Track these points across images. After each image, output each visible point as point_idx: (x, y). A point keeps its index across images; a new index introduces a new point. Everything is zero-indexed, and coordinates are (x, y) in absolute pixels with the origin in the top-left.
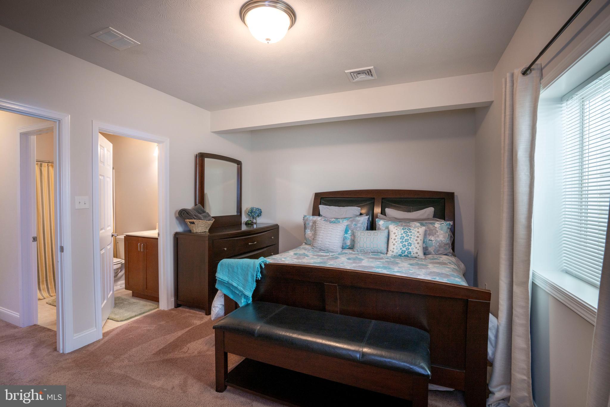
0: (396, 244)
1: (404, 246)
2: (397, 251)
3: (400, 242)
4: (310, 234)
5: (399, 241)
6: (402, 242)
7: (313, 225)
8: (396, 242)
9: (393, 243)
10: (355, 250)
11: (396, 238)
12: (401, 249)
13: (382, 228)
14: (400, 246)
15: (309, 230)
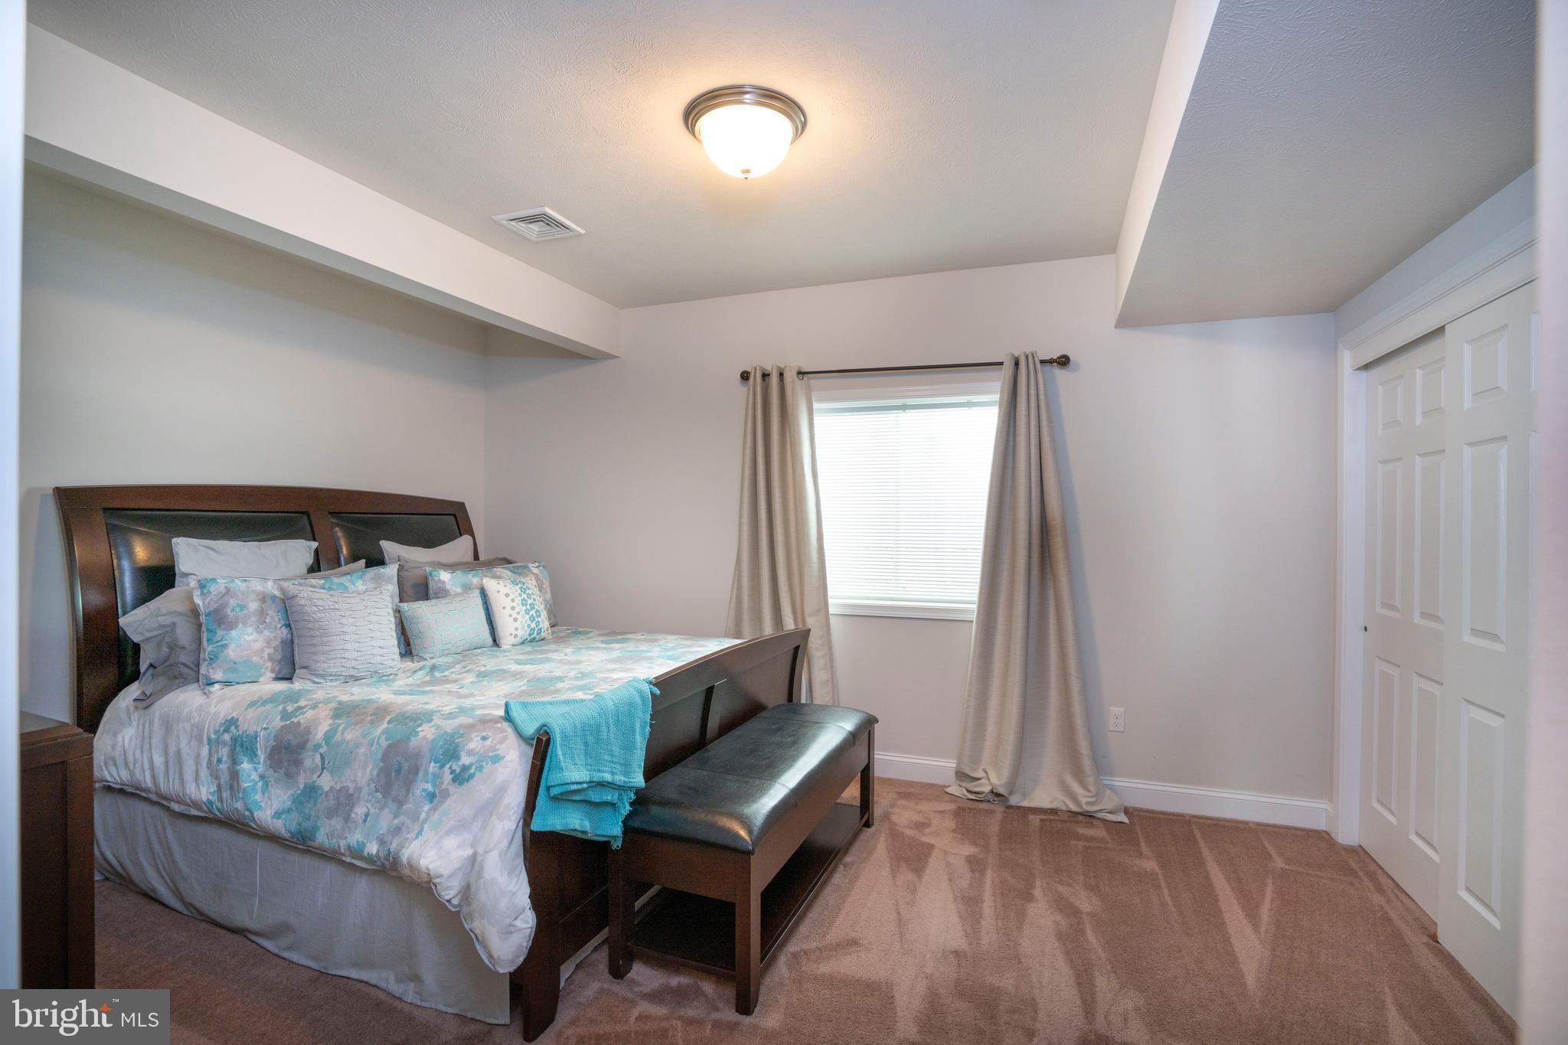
0: (519, 617)
1: (532, 618)
2: (523, 633)
3: (524, 612)
4: (256, 641)
5: (521, 610)
6: (527, 612)
7: (262, 609)
8: (518, 613)
9: (513, 617)
10: (427, 656)
11: (515, 604)
12: (529, 626)
13: (454, 589)
14: (526, 622)
15: (250, 630)
